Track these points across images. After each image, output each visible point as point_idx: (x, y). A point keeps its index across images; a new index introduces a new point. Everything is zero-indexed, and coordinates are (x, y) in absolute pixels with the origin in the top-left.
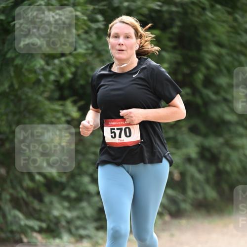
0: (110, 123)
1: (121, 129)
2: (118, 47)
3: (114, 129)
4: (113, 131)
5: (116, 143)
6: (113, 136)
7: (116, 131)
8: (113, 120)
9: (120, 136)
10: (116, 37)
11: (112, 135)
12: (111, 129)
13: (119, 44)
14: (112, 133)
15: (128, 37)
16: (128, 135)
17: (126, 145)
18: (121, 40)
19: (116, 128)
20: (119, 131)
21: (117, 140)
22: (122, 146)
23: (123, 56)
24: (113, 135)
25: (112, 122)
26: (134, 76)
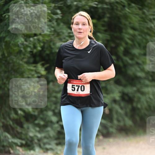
0: (72, 82)
2: (78, 31)
7: (75, 87)
9: (78, 90)
10: (77, 24)
12: (72, 86)
13: (79, 29)
14: (72, 88)
15: (84, 25)
16: (83, 90)
19: (75, 85)
20: (77, 87)
21: (75, 92)
22: (78, 96)
24: (73, 89)
25: (74, 81)
26: (89, 52)
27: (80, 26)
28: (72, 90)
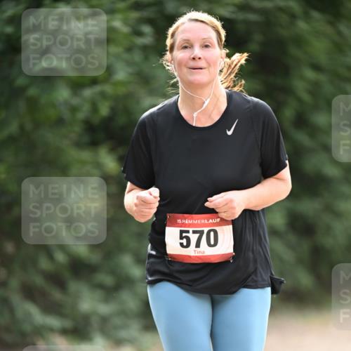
0: (179, 221)
1: (201, 233)
2: (192, 64)
3: (188, 232)
4: (184, 235)
5: (190, 257)
6: (185, 244)
7: (190, 235)
8: (186, 215)
9: (198, 245)
10: (186, 47)
11: (182, 241)
12: (182, 232)
13: (194, 59)
14: (181, 238)
15: (207, 46)
16: (212, 242)
17: (207, 261)
18: (197, 51)
19: (191, 230)
20: (197, 235)
21: (191, 251)
22: (200, 262)
24: (184, 241)
25: (185, 219)
26: (230, 133)
28: (182, 245)
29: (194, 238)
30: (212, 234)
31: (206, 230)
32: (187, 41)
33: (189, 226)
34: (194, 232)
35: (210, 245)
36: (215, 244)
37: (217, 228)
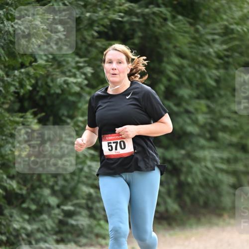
0: (107, 138)
1: (117, 143)
2: (112, 72)
4: (110, 144)
5: (113, 155)
7: (112, 144)
8: (109, 135)
9: (116, 149)
10: (110, 63)
12: (108, 143)
13: (113, 69)
14: (109, 146)
15: (120, 63)
16: (123, 147)
19: (112, 142)
21: (114, 152)
22: (118, 157)
23: (116, 79)
24: (110, 148)
25: (109, 137)
26: (127, 98)
27: (114, 65)
28: (109, 149)
29: (114, 145)
30: (122, 143)
31: (119, 141)
32: (110, 60)
33: (111, 140)
34: (114, 143)
35: (122, 148)
36: (125, 148)
37: (124, 140)
